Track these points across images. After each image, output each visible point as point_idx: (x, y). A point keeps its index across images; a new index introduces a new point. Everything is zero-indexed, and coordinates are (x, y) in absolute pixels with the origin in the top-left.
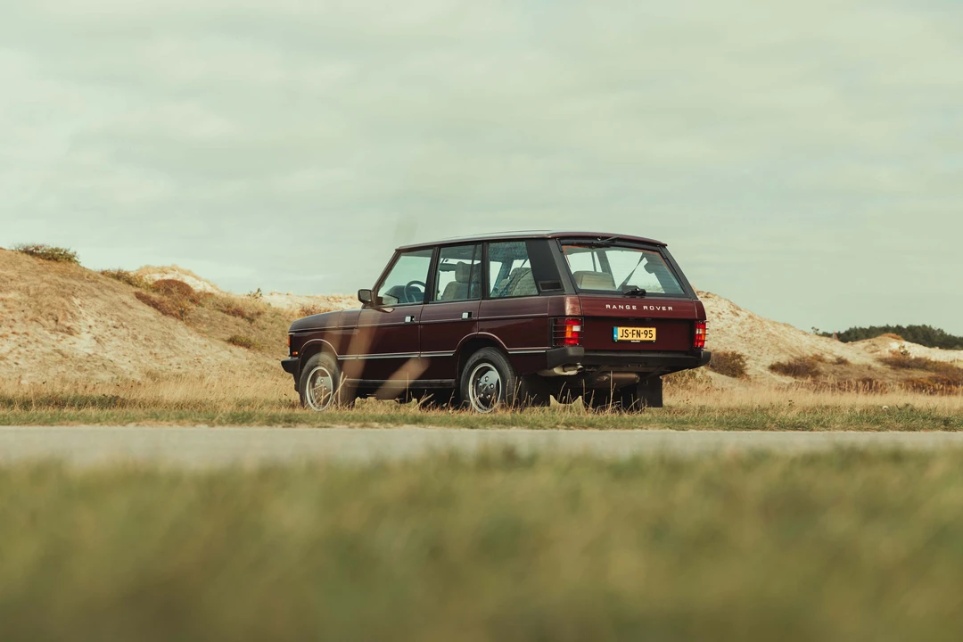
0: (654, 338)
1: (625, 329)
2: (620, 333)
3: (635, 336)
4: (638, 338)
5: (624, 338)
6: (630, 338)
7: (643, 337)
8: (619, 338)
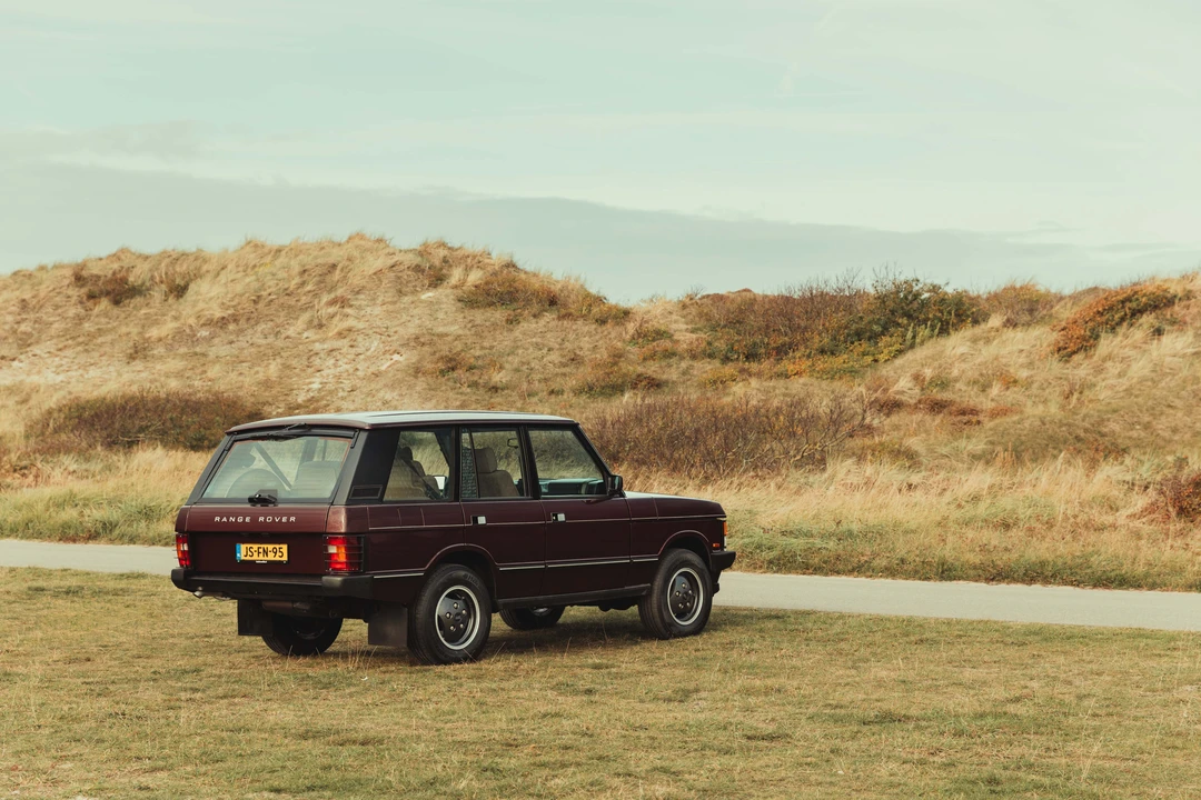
0: (285, 558)
1: (249, 546)
2: (244, 552)
3: (261, 555)
4: (266, 558)
5: (248, 558)
6: (255, 557)
7: (271, 557)
8: (243, 558)
